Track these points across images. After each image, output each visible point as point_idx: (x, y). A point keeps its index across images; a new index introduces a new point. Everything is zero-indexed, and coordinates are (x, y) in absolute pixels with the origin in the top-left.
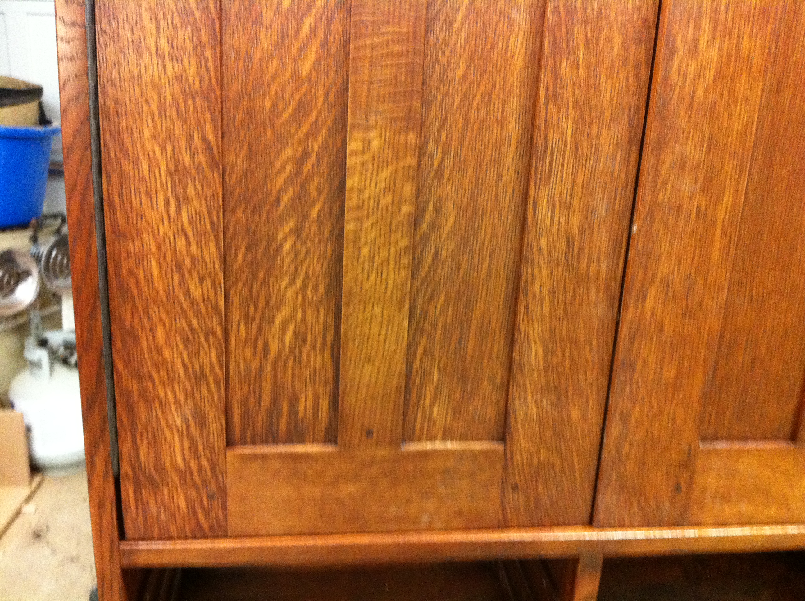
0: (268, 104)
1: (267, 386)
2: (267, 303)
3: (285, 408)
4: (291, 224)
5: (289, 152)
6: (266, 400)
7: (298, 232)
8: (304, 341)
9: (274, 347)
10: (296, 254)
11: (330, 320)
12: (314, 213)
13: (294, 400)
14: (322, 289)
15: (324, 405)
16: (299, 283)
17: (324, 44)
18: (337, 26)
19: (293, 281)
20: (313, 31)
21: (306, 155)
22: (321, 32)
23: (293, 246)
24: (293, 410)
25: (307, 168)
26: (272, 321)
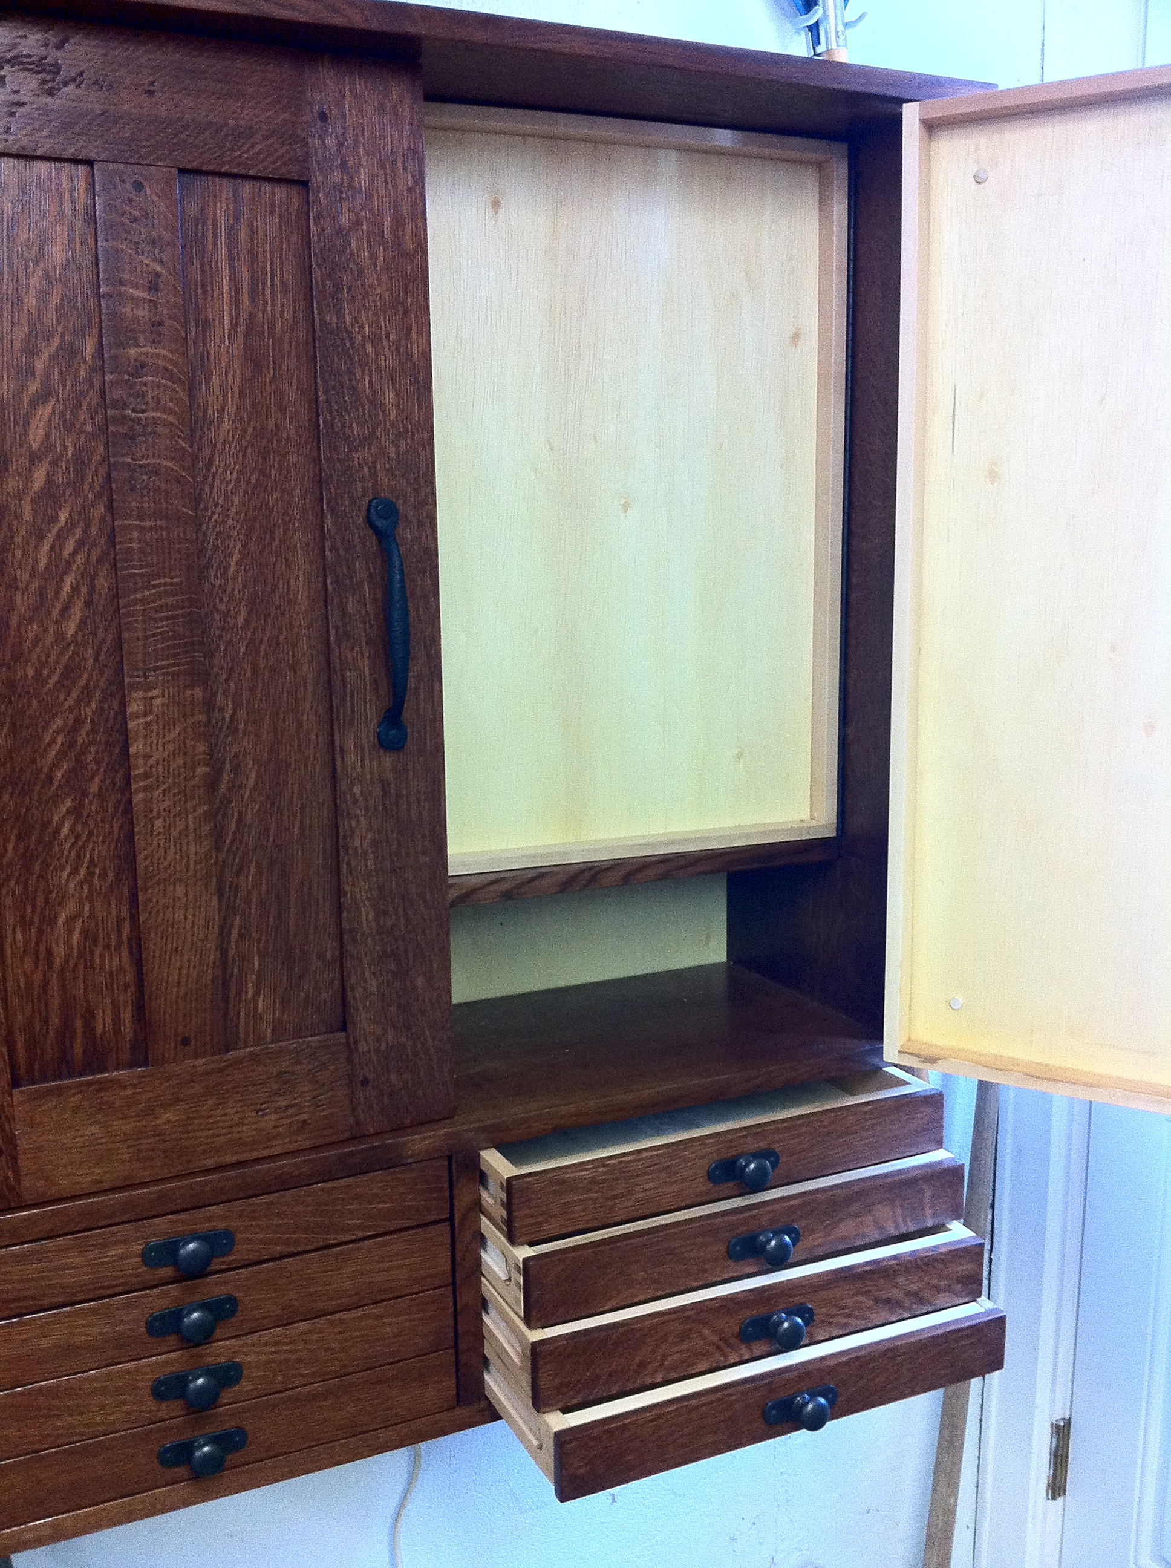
0: (31, 672)
1: (56, 1002)
2: (47, 901)
3: (79, 1024)
4: (68, 803)
5: (59, 722)
6: (55, 1021)
7: (76, 811)
8: (95, 941)
9: (60, 951)
10: (78, 837)
11: (125, 911)
12: (94, 788)
13: (90, 1015)
14: (111, 874)
15: (127, 1016)
16: (83, 871)
17: (88, 603)
18: (103, 582)
19: (75, 871)
20: (75, 589)
21: (78, 723)
22: (84, 590)
23: (72, 830)
24: (89, 1028)
25: (82, 736)
26: (53, 921)
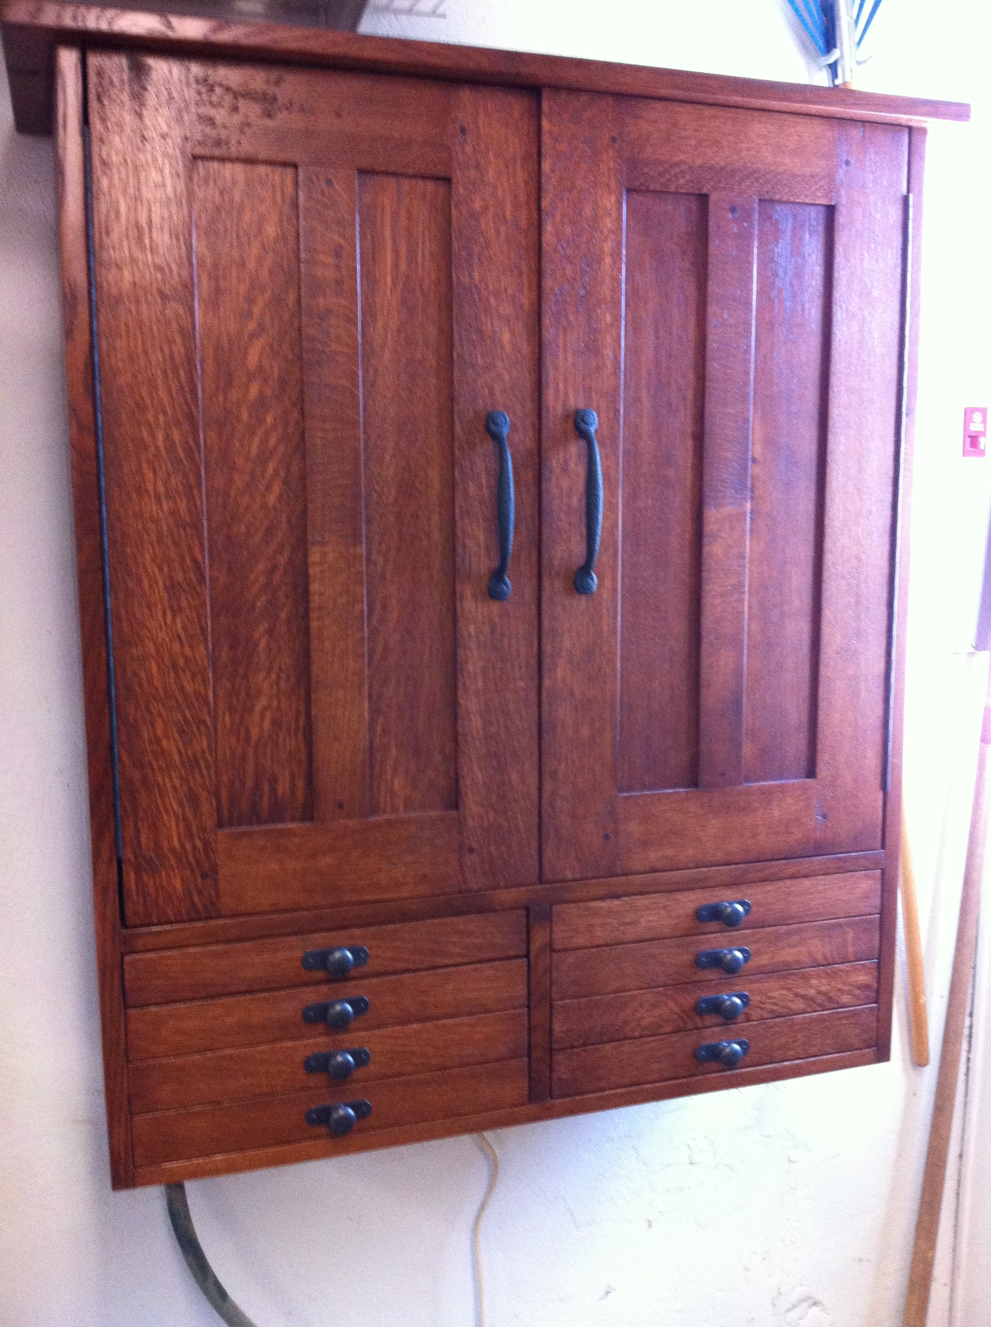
0: (243, 529)
1: (250, 768)
2: (248, 695)
3: (266, 788)
4: (266, 625)
5: (261, 567)
6: (250, 783)
7: (270, 632)
8: (280, 727)
9: (255, 732)
10: (270, 650)
11: (302, 707)
12: (283, 615)
13: (274, 781)
14: (293, 679)
15: (300, 784)
16: (274, 676)
17: (286, 482)
18: (295, 468)
20: (276, 472)
21: (274, 568)
22: (282, 473)
23: (268, 645)
24: (273, 791)
25: (277, 578)
26: (251, 710)
